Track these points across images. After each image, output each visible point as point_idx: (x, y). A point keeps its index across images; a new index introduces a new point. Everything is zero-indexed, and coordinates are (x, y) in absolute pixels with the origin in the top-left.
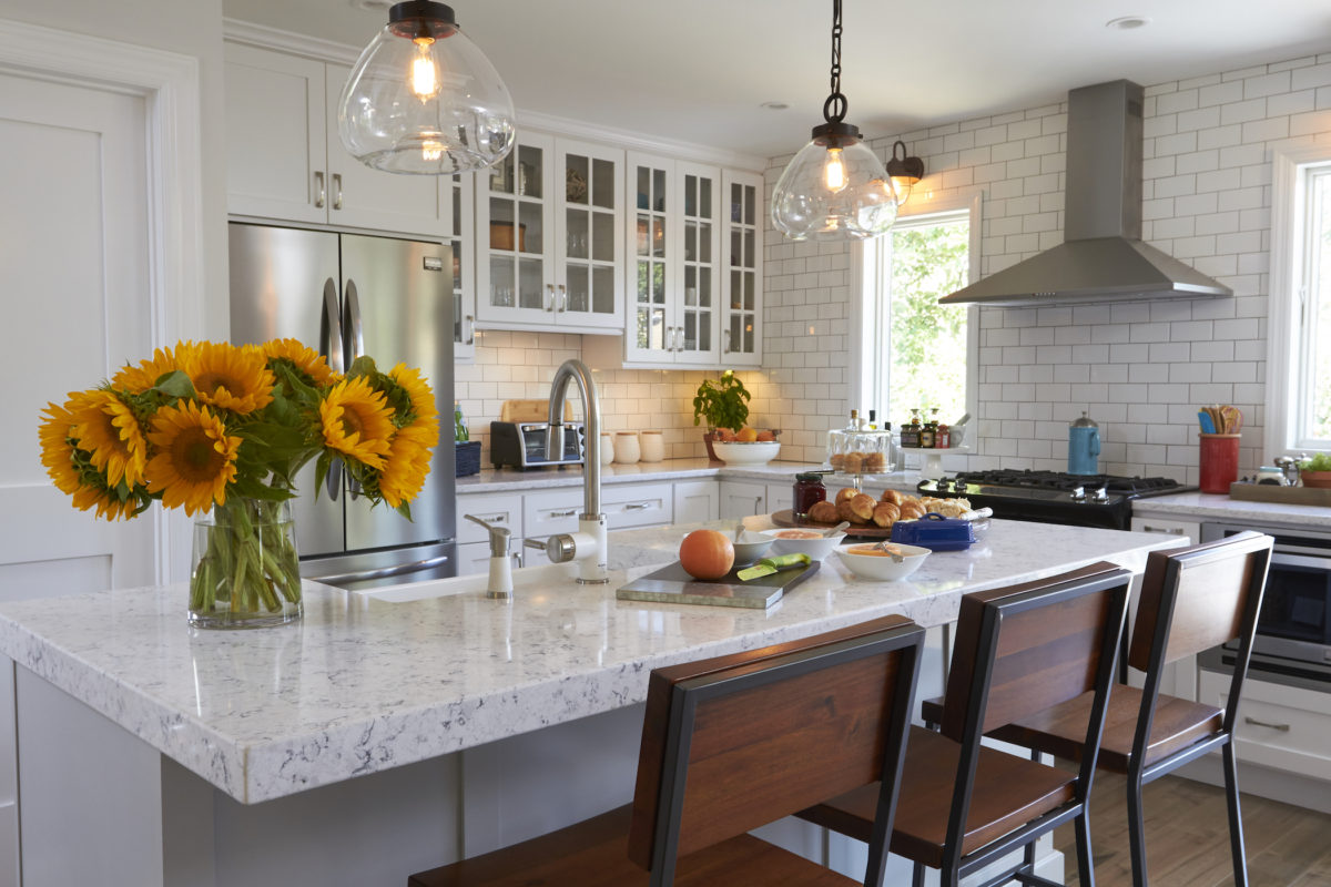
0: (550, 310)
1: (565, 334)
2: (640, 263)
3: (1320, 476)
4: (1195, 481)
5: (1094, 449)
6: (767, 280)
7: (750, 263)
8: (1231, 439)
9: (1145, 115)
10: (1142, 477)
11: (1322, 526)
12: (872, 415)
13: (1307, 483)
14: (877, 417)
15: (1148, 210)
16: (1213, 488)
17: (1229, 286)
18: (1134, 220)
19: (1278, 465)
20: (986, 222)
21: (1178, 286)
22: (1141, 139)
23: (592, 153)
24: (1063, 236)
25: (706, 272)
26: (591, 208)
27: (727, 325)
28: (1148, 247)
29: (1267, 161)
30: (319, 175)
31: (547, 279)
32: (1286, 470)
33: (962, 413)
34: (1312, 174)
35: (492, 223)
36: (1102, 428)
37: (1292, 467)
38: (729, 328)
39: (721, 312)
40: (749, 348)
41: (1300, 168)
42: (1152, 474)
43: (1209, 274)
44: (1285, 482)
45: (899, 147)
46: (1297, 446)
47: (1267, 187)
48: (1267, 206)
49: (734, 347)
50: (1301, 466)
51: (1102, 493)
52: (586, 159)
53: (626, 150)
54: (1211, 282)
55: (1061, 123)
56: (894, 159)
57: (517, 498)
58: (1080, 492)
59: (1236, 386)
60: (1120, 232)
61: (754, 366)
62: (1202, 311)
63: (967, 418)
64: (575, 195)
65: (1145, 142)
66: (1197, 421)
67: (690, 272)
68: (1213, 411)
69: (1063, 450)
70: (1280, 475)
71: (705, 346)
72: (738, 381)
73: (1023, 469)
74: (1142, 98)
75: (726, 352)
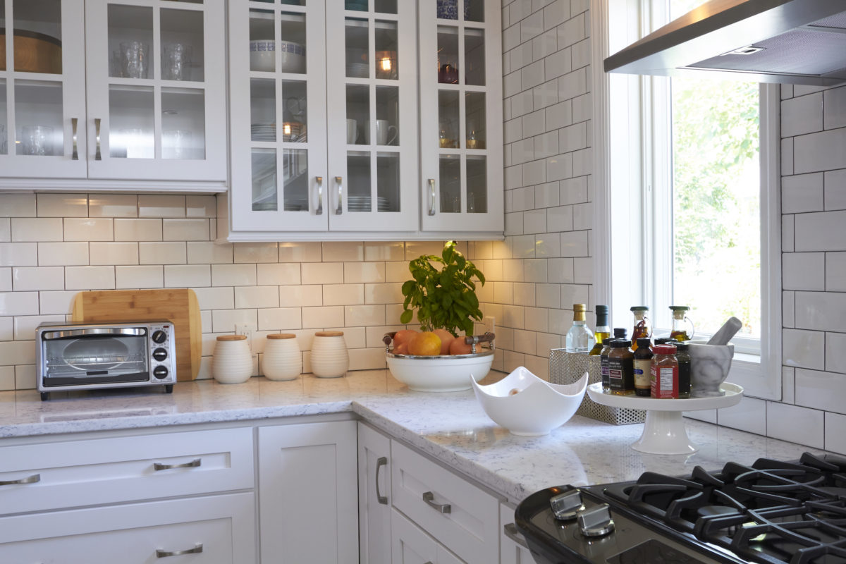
0: (73, 156)
6: (511, 103)
7: (476, 79)
27: (432, 171)
31: (70, 111)
38: (437, 178)
39: (420, 153)
40: (478, 205)
49: (448, 205)
61: (491, 233)
71: (390, 203)
75: (431, 213)
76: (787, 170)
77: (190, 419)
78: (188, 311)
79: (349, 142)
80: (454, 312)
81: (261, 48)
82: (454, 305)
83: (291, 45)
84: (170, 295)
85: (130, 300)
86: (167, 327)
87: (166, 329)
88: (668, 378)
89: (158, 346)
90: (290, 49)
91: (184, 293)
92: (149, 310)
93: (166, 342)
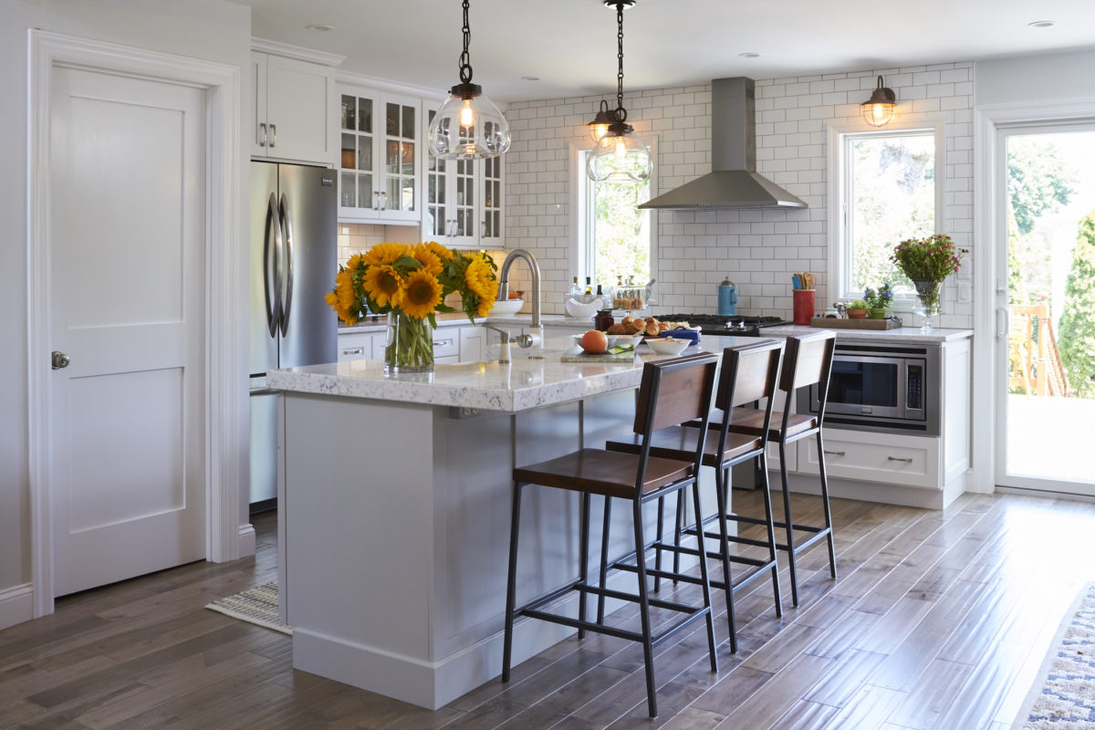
0: (376, 209)
1: (374, 225)
2: (430, 176)
3: (856, 313)
4: (791, 318)
5: (733, 300)
6: (508, 186)
7: (497, 175)
8: (811, 292)
9: (756, 97)
10: (761, 316)
11: (858, 339)
12: (588, 280)
13: (851, 317)
14: (592, 281)
15: (760, 154)
16: (802, 321)
17: (807, 202)
18: (752, 160)
19: (835, 307)
20: (661, 156)
21: (780, 203)
22: (754, 112)
23: (402, 102)
24: (710, 167)
25: (470, 181)
26: (401, 139)
27: (483, 219)
28: (760, 176)
29: (824, 131)
30: (263, 125)
31: (375, 188)
32: (839, 311)
33: (648, 280)
34: (847, 138)
35: (343, 150)
36: (737, 286)
37: (843, 308)
38: (484, 220)
39: (479, 209)
40: (497, 235)
41: (841, 136)
42: (766, 314)
43: (795, 194)
44: (839, 317)
45: (604, 103)
46: (845, 296)
47: (824, 145)
48: (824, 156)
49: (488, 234)
50: (847, 307)
51: (742, 324)
52: (398, 106)
53: (422, 98)
54: (796, 199)
55: (708, 97)
56: (601, 112)
57: (368, 337)
58: (729, 324)
59: (812, 261)
60: (744, 167)
61: (500, 247)
62: (792, 216)
63: (653, 281)
64: (392, 129)
65: (757, 113)
66: (792, 282)
67: (460, 181)
68: (800, 276)
69: (715, 301)
70: (837, 312)
71: (470, 234)
72: (489, 257)
73: (689, 313)
74: (754, 87)
75: (483, 237)
76: (660, 233)
79: (458, 204)
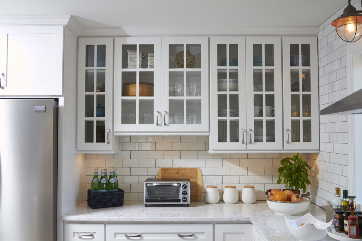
0: (158, 124)
2: (219, 96)
7: (307, 89)
26: (184, 70)
27: (288, 126)
38: (290, 128)
39: (283, 120)
40: (307, 140)
49: (296, 139)
52: (182, 46)
53: (209, 37)
61: (313, 150)
71: (271, 138)
75: (288, 142)
77: (190, 220)
78: (197, 176)
79: (255, 116)
80: (297, 182)
81: (223, 82)
82: (298, 179)
83: (234, 80)
84: (191, 170)
85: (177, 171)
86: (187, 183)
87: (187, 184)
88: (354, 230)
89: (184, 190)
90: (233, 82)
91: (196, 169)
92: (183, 175)
93: (187, 189)
